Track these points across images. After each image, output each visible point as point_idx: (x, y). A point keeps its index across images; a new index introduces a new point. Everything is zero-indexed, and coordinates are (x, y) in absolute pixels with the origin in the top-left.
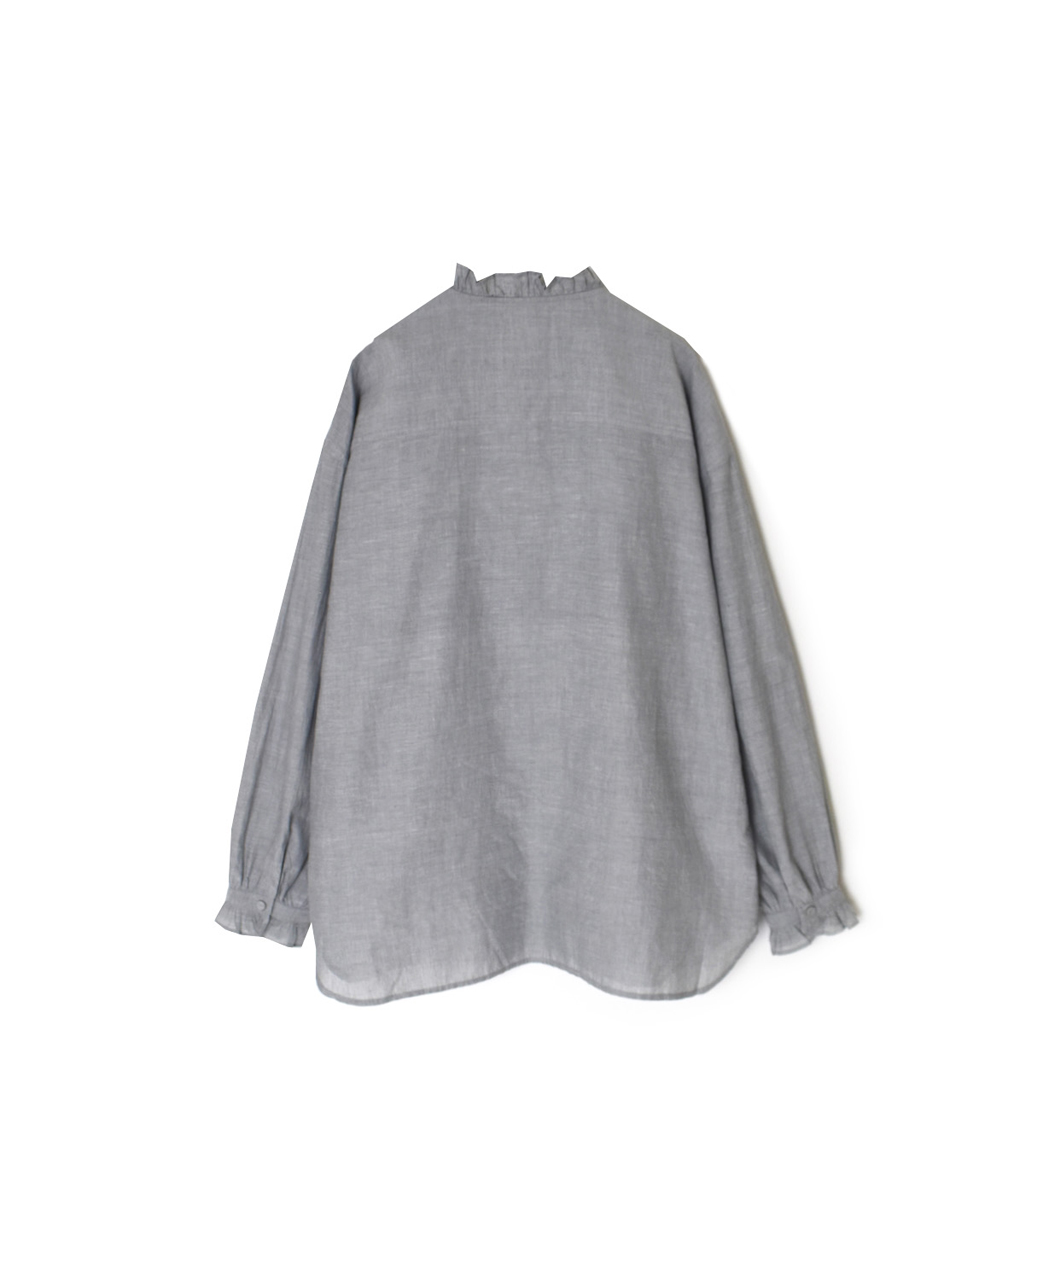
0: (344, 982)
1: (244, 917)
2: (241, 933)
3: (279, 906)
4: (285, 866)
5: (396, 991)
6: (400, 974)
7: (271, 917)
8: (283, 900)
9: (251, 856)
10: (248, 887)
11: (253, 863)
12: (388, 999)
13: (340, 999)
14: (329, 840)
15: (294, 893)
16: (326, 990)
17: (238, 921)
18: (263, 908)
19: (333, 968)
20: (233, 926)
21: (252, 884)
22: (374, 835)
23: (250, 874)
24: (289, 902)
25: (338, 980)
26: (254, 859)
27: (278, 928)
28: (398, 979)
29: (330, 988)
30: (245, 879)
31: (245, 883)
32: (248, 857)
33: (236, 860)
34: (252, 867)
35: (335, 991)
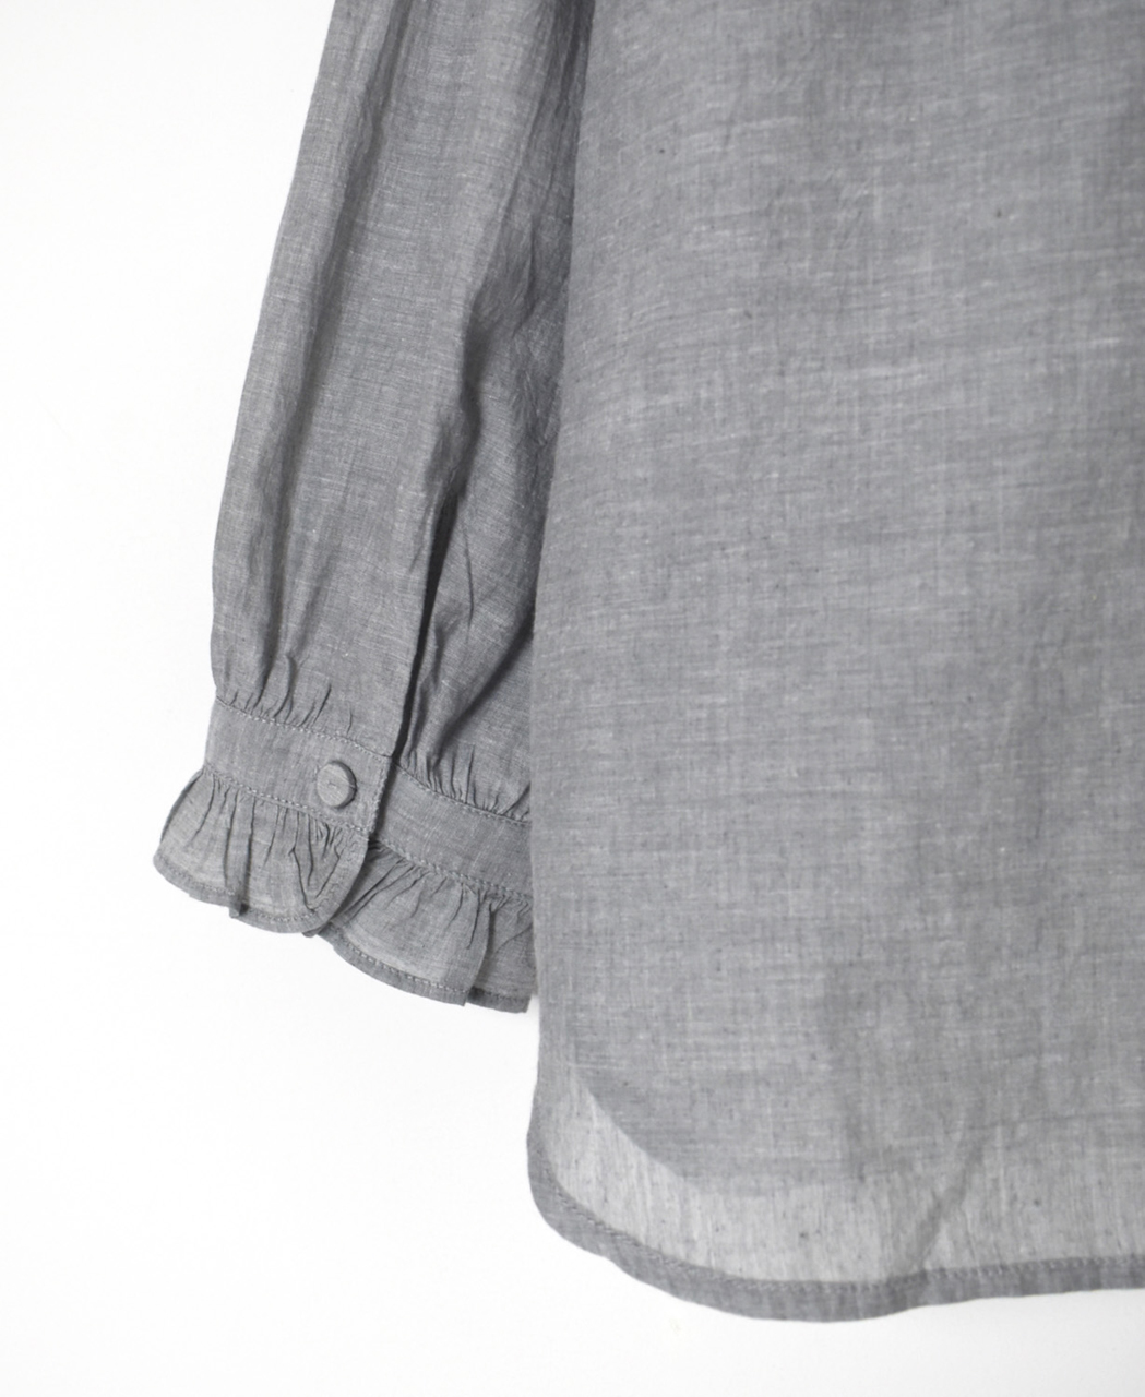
0: (664, 1174)
1: (262, 839)
2: (242, 908)
3: (410, 790)
4: (444, 591)
5: (945, 1251)
6: (975, 1156)
7: (374, 843)
8: (433, 768)
9: (309, 561)
10: (289, 699)
11: (317, 593)
12: (897, 1295)
13: (642, 1262)
14: (637, 404)
15: (483, 738)
16: (573, 1207)
17: (238, 853)
18: (341, 796)
19: (608, 1091)
20: (213, 875)
21: (307, 692)
22: (877, 371)
23: (303, 642)
24: (461, 781)
25: (636, 1156)
26: (323, 576)
27: (407, 902)
28: (959, 1192)
29: (588, 1197)
30: (282, 663)
31: (279, 679)
32: (299, 564)
33: (238, 570)
34: (312, 607)
35: (617, 1222)
